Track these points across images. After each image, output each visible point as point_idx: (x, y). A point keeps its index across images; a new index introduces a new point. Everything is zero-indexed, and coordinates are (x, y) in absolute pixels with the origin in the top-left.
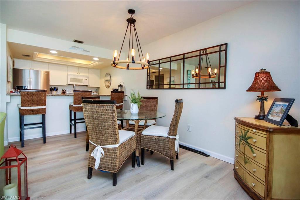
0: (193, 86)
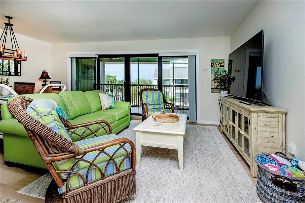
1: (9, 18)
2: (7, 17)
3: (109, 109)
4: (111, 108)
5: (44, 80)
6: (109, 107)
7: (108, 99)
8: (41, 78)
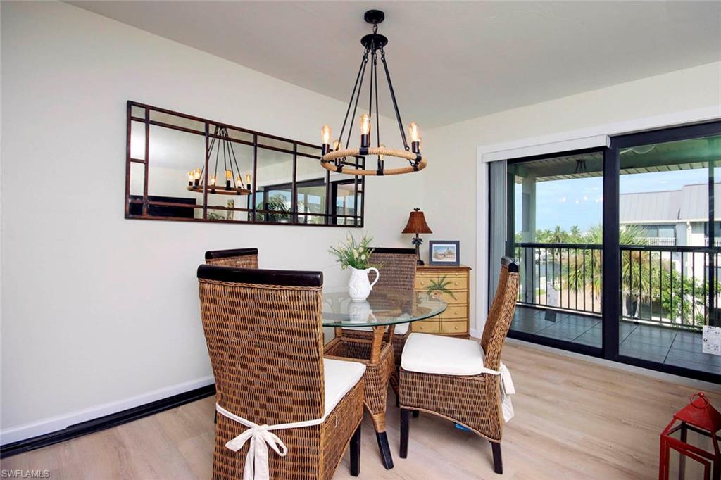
0: (316, 220)
5: (414, 235)
8: (407, 230)
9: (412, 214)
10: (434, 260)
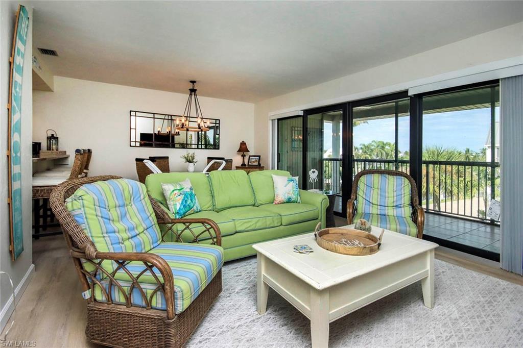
1: (193, 82)
2: (191, 82)
3: (287, 202)
4: (289, 201)
6: (285, 200)
7: (286, 186)
8: (239, 151)
9: (241, 143)
10: (250, 164)
